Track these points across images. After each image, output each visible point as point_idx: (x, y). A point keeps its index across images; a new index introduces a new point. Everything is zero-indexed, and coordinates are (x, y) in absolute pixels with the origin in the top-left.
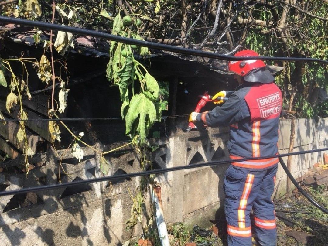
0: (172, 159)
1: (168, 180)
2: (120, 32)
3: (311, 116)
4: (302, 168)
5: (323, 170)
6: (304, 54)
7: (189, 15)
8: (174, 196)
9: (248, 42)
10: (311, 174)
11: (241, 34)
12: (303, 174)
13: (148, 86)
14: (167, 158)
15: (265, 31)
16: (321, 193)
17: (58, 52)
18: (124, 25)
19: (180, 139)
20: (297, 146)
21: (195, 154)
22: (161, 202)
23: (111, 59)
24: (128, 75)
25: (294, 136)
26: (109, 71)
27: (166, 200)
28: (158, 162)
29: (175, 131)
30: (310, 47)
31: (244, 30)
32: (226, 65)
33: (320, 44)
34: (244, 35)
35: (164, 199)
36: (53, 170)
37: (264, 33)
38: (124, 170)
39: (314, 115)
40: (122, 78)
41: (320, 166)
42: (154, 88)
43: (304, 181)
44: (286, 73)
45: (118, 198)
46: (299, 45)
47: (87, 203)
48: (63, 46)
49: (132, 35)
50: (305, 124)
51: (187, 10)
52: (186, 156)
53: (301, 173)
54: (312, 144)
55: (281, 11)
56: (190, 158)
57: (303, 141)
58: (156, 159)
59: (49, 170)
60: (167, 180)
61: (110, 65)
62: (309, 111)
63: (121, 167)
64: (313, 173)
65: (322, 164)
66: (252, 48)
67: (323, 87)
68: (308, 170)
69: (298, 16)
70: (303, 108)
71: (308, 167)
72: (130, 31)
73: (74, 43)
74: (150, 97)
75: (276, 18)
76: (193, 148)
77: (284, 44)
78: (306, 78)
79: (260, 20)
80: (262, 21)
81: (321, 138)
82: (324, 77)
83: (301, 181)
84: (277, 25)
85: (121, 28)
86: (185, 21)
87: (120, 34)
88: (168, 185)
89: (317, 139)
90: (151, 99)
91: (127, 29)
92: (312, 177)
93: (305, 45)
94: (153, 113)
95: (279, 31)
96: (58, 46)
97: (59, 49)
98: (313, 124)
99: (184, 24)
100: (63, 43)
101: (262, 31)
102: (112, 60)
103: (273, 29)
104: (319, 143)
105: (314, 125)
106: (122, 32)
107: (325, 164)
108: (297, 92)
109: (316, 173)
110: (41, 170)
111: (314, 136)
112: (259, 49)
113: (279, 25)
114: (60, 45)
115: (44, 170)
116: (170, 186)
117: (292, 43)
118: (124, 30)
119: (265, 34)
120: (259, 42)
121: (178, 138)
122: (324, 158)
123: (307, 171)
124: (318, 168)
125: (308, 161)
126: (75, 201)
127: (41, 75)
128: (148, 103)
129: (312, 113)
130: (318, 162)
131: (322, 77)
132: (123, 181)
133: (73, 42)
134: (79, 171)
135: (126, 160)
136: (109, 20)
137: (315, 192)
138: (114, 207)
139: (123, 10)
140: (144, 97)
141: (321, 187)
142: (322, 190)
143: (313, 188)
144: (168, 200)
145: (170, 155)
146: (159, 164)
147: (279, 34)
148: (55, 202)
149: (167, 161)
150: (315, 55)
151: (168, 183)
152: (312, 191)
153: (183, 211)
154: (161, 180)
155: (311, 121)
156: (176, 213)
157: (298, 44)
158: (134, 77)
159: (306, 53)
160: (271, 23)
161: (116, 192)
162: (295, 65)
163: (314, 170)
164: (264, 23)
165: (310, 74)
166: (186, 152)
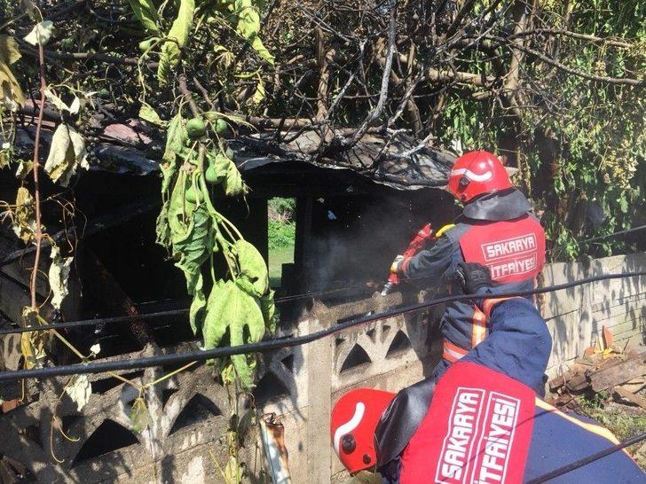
0: (305, 364)
1: (299, 407)
2: (181, 152)
3: (574, 254)
4: (563, 359)
5: (602, 360)
6: (557, 138)
7: (331, 69)
8: (312, 438)
9: (449, 115)
10: (580, 369)
11: (434, 101)
12: (565, 369)
13: (244, 267)
14: (294, 363)
15: (480, 94)
16: (602, 407)
17: (54, 181)
18: (190, 136)
19: (320, 323)
20: (551, 316)
21: (350, 349)
22: (284, 456)
23: (165, 204)
24: (200, 247)
25: (544, 299)
26: (160, 230)
27: (297, 448)
28: (277, 372)
29: (310, 307)
30: (566, 127)
31: (439, 94)
32: (408, 168)
33: (586, 120)
34: (441, 103)
35: (291, 447)
36: (53, 410)
37: (479, 97)
38: (205, 395)
39: (581, 253)
40: (187, 253)
41: (597, 352)
42: (256, 268)
43: (568, 385)
44: (524, 176)
45: (195, 454)
46: (546, 122)
47: (128, 471)
48: (64, 167)
49: (208, 156)
50: (564, 273)
51: (327, 59)
52: (333, 354)
53: (561, 368)
54: (580, 309)
55: (509, 58)
56: (342, 358)
57: (561, 306)
58: (273, 367)
59: (45, 411)
60: (296, 408)
61: (163, 218)
62: (569, 247)
63: (199, 389)
64: (584, 368)
65: (599, 349)
66: (456, 126)
67: (595, 199)
68: (575, 362)
69: (541, 65)
70: (560, 240)
71: (574, 356)
72: (202, 149)
73: (88, 159)
74: (248, 289)
75: (500, 70)
76: (347, 339)
77: (517, 119)
78: (562, 184)
79: (471, 72)
80: (473, 75)
81: (596, 296)
82: (596, 181)
83: (563, 385)
84: (502, 84)
85: (184, 143)
86: (325, 82)
87: (182, 155)
88: (298, 417)
89: (588, 300)
90: (250, 294)
91: (197, 144)
92: (583, 375)
93: (556, 123)
94: (258, 322)
95: (507, 96)
96: (53, 169)
97: (56, 176)
98: (579, 273)
99: (323, 87)
100: (65, 163)
101: (474, 95)
102: (168, 208)
103: (495, 91)
104: (593, 308)
105: (582, 273)
106: (187, 150)
107: (606, 347)
108: (546, 210)
109: (590, 368)
110: (28, 412)
111: (582, 294)
112: (471, 127)
113: (506, 83)
114: (57, 167)
115: (34, 411)
116: (304, 419)
117: (531, 118)
118: (190, 146)
119: (481, 100)
120: (470, 114)
121: (317, 321)
122: (603, 336)
123: (572, 363)
124: (593, 356)
125: (574, 345)
126: (103, 470)
127: (20, 229)
128: (245, 302)
129: (576, 249)
130: (593, 344)
131: (593, 181)
132: (205, 418)
133: (86, 157)
134: (110, 407)
135: (210, 374)
136: (159, 126)
137: (590, 406)
138: (187, 474)
139: (188, 103)
140: (237, 289)
141: (600, 396)
142: (602, 401)
143: (586, 398)
144: (300, 448)
145: (302, 356)
146: (280, 376)
147: (506, 102)
148: (61, 475)
149: (295, 370)
150: (577, 140)
151: (298, 412)
152: (584, 403)
153: (331, 468)
154: (284, 408)
155: (575, 266)
156: (316, 473)
157: (543, 121)
158: (214, 245)
159: (558, 136)
160: (491, 78)
161: (190, 444)
162: (541, 159)
163: (586, 362)
164: (478, 78)
165: (569, 176)
166: (334, 347)
